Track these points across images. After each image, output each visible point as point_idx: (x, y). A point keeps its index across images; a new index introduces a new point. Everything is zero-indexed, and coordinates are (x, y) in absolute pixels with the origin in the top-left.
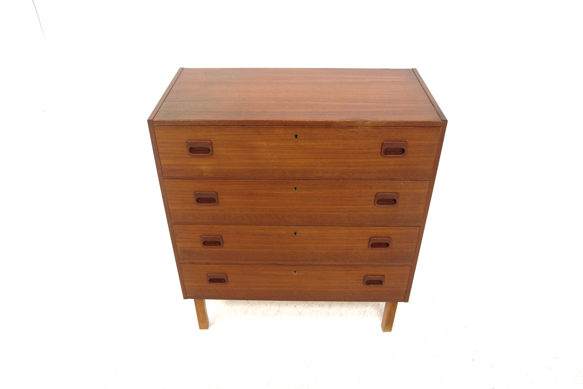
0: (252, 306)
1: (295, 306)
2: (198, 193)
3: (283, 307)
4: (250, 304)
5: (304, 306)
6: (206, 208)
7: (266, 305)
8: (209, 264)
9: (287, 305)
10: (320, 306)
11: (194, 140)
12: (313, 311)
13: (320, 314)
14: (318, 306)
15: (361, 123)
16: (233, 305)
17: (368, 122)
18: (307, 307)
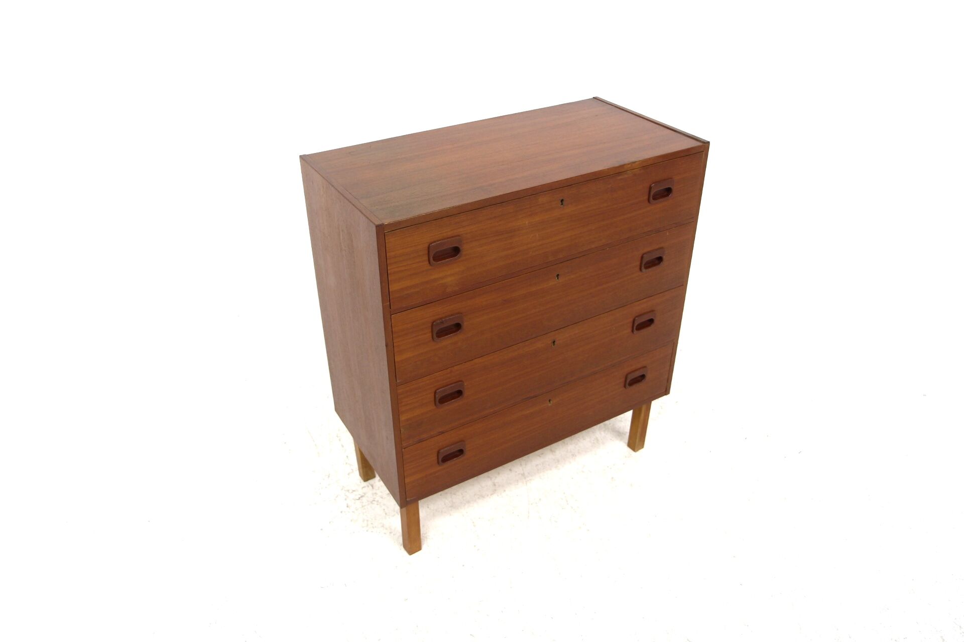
0: (455, 494)
1: (510, 470)
2: (439, 321)
3: (496, 477)
4: (451, 493)
5: (521, 465)
6: (448, 341)
7: (473, 485)
8: (442, 433)
9: (499, 474)
10: (540, 457)
11: (439, 240)
12: (537, 465)
13: (549, 465)
14: (538, 457)
15: (630, 166)
16: (428, 505)
17: (637, 163)
18: (526, 465)
